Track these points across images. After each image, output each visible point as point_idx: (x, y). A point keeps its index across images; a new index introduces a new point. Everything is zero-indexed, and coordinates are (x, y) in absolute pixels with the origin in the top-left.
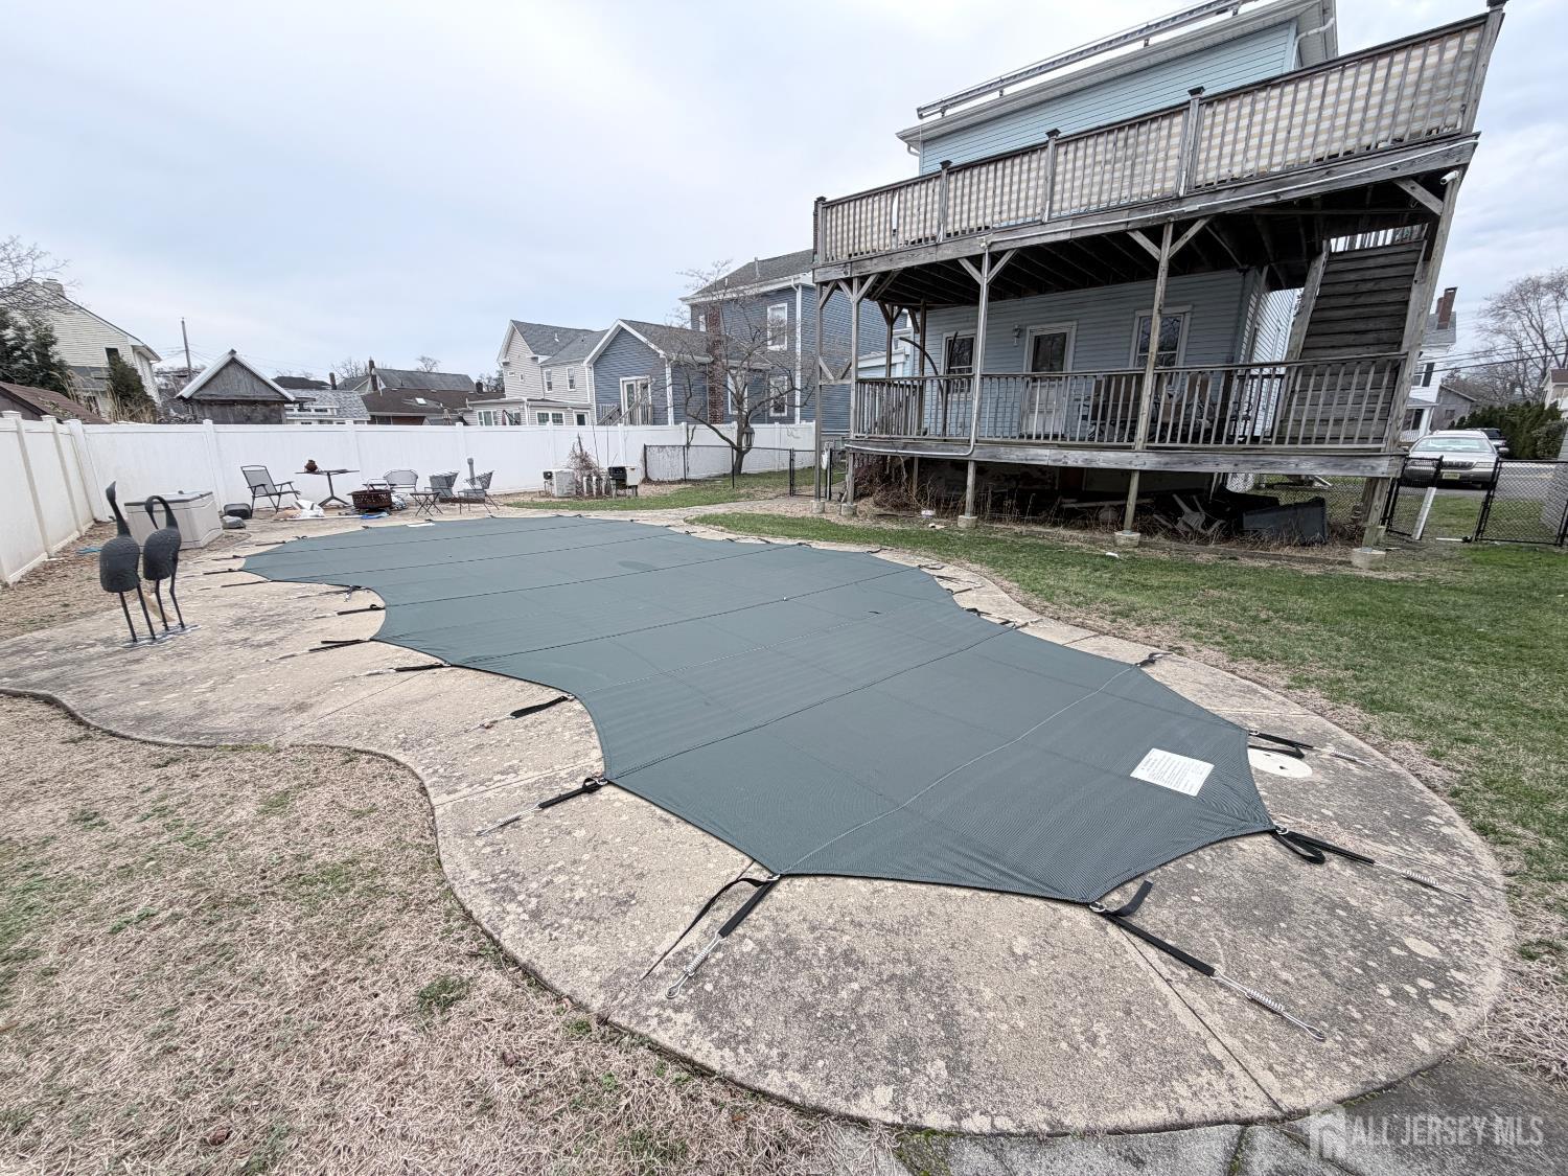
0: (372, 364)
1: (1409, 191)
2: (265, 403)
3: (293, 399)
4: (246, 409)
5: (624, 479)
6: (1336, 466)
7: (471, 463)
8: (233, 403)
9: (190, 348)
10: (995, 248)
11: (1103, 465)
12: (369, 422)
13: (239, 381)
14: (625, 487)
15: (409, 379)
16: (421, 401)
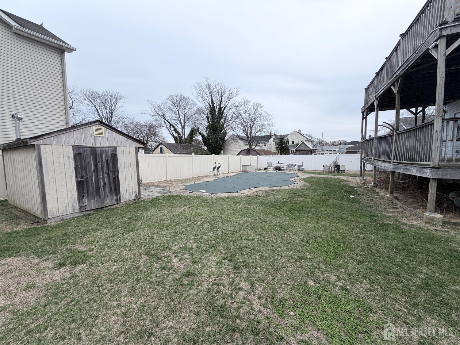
1: (431, 53)
2: (307, 150)
4: (304, 152)
6: (420, 172)
7: (303, 162)
8: (301, 150)
10: (376, 97)
12: (346, 153)
13: (303, 146)
14: (340, 170)
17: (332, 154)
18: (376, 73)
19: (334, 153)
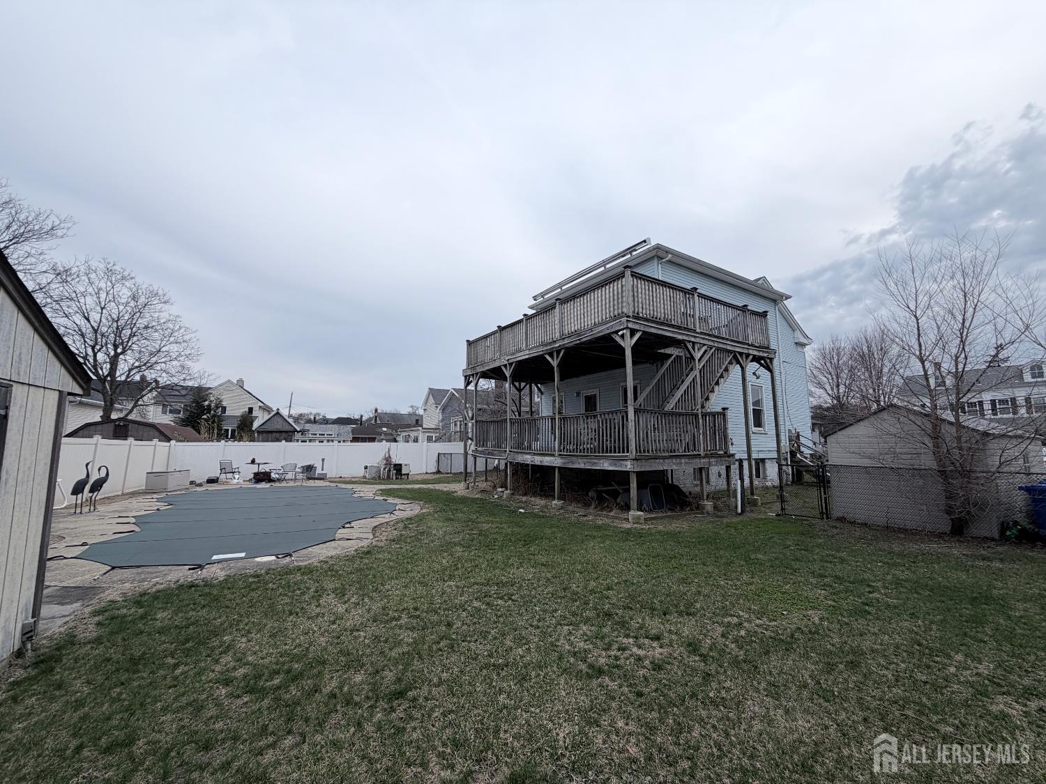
0: (376, 410)
1: (614, 337)
2: (286, 432)
3: (298, 430)
4: (277, 435)
5: (400, 470)
6: (615, 464)
7: (323, 460)
8: (271, 432)
9: (292, 405)
10: (510, 361)
11: (546, 464)
13: (278, 422)
14: (401, 475)
15: (393, 418)
16: (385, 429)
17: (325, 442)
18: (499, 327)
19: (328, 441)
